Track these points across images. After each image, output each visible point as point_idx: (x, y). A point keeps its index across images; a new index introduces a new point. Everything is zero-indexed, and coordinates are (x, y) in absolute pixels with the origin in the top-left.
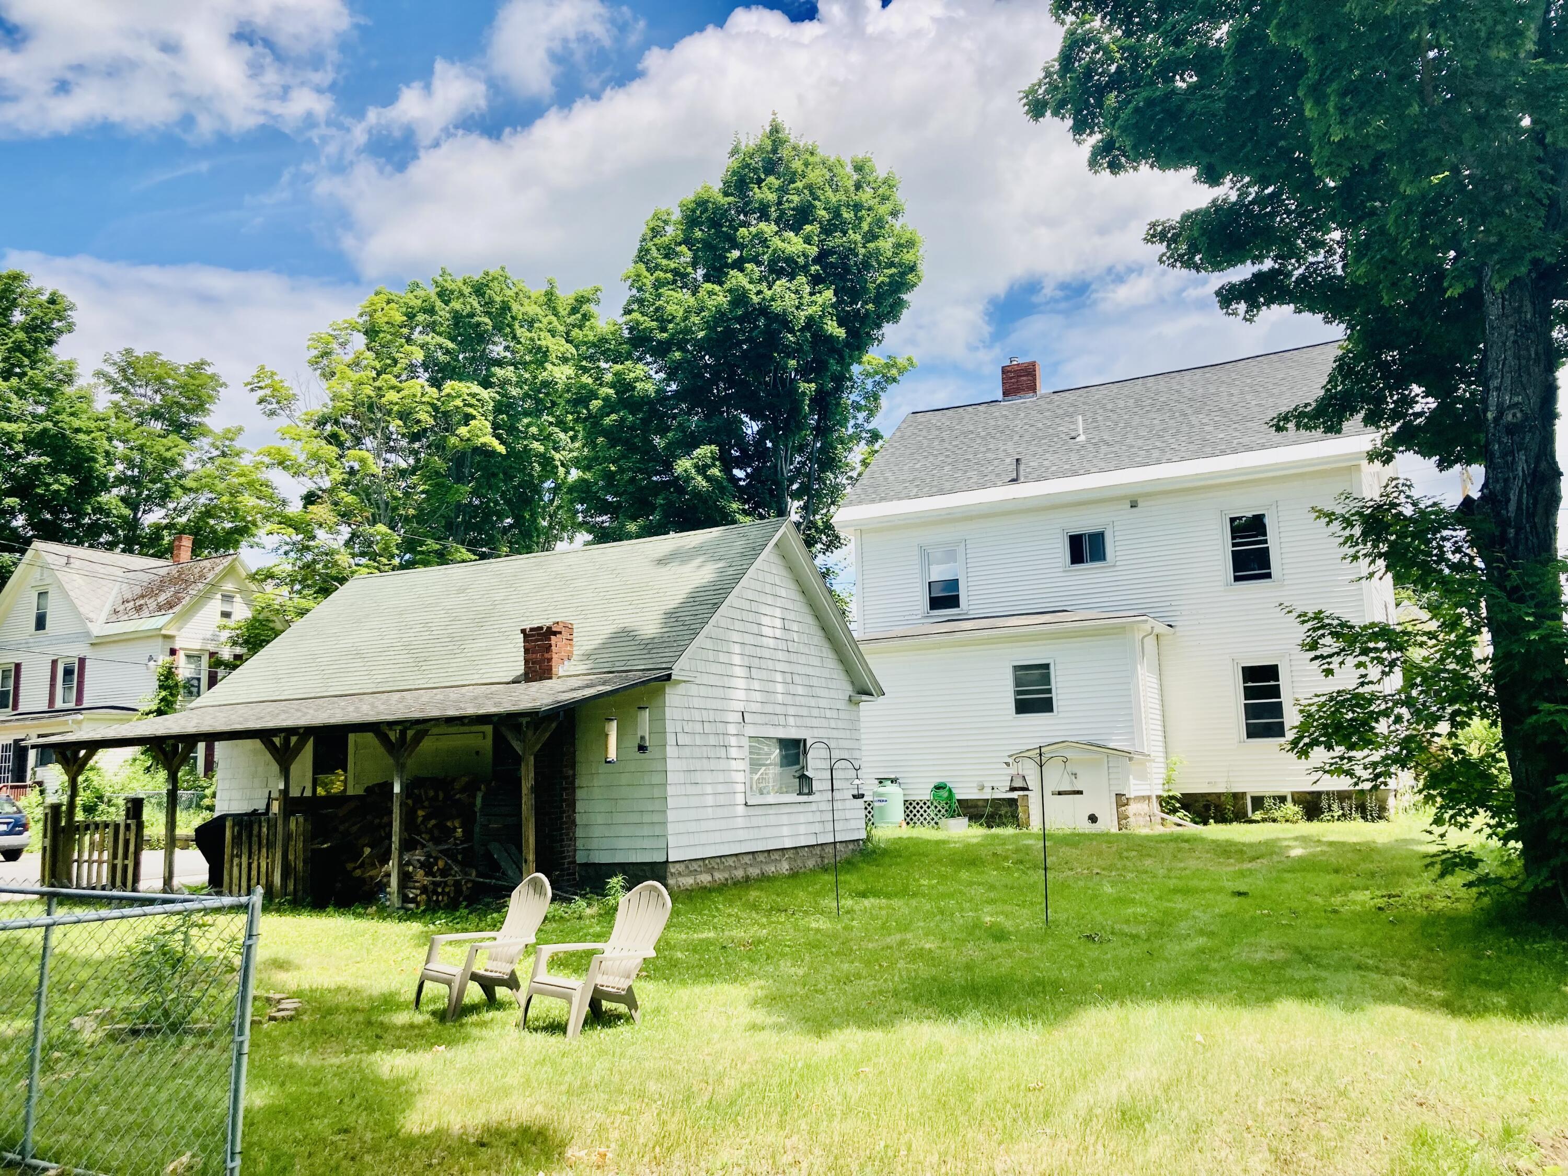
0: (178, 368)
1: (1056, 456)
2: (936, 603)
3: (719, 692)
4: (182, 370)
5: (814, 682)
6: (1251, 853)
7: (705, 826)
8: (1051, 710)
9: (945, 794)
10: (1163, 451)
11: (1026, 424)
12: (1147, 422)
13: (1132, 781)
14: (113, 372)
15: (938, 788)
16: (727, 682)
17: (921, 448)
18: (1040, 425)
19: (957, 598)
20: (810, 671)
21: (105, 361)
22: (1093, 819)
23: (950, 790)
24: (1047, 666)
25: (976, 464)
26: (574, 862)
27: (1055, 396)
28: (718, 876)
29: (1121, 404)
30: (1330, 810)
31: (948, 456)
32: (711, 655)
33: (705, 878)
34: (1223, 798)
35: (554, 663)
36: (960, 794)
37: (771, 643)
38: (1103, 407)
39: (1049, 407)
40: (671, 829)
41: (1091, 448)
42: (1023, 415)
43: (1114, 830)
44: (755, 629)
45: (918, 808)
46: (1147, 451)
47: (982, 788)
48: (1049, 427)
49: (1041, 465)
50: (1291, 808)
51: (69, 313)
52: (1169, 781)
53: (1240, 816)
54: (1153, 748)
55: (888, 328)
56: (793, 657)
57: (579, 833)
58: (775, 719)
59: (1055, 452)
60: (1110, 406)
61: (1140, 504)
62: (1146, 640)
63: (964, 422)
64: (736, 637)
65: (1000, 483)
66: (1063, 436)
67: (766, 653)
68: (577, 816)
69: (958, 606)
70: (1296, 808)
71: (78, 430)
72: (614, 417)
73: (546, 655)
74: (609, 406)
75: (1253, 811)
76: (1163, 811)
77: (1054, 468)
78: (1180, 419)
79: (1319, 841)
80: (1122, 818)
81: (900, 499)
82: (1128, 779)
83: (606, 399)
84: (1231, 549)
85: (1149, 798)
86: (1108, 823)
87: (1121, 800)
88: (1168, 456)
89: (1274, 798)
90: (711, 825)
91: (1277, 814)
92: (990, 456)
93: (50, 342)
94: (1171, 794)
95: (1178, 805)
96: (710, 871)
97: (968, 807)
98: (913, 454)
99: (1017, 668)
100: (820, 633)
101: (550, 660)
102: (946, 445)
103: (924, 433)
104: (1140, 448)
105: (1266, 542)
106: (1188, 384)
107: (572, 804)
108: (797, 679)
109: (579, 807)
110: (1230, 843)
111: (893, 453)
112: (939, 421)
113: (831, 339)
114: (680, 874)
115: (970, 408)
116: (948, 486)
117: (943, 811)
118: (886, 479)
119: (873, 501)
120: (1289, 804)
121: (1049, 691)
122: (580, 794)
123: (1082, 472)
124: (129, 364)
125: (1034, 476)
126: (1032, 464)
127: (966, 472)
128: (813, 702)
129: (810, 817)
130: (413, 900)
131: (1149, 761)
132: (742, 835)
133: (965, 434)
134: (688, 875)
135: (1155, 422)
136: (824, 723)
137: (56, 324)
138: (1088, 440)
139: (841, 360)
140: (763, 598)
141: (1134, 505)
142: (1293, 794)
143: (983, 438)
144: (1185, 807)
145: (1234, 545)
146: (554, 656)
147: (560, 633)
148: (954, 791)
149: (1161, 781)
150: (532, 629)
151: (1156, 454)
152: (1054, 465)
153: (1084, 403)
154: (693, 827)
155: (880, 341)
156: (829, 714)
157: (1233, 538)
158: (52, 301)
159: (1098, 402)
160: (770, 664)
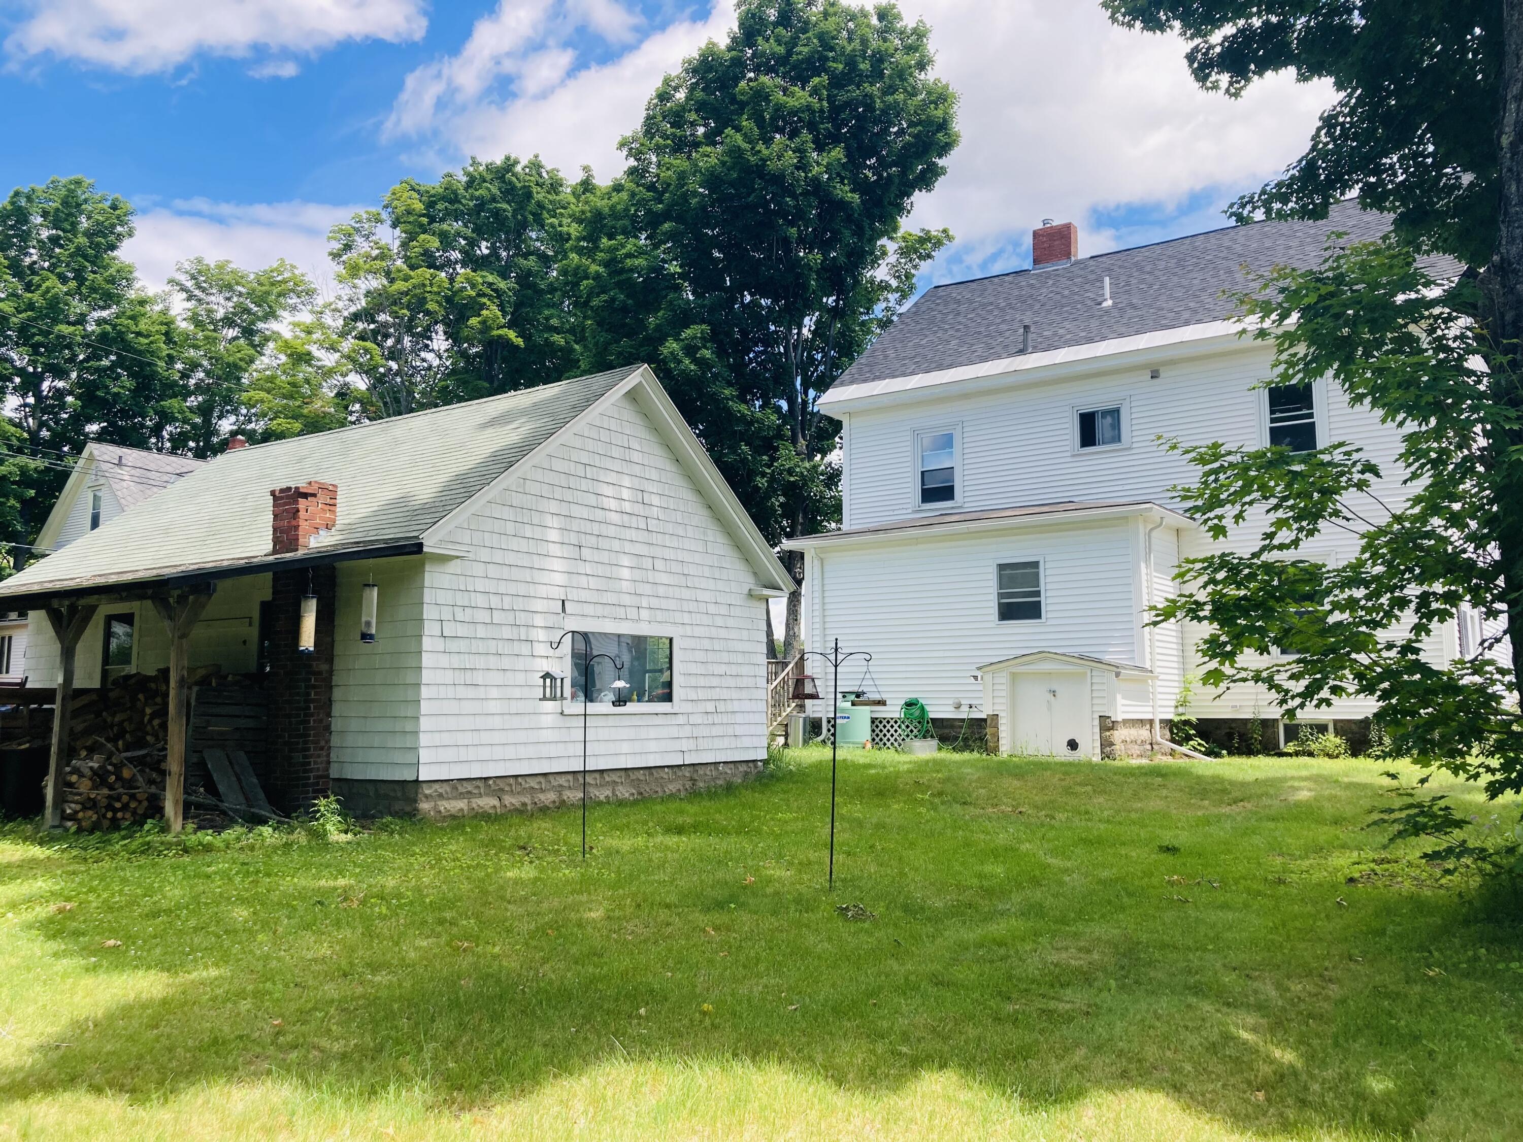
0: (248, 276)
1: (1075, 323)
2: (929, 495)
3: (527, 575)
4: (252, 276)
5: (692, 570)
6: (1236, 794)
7: (485, 738)
8: (1039, 616)
9: (916, 712)
10: (1195, 312)
11: (1052, 292)
12: (1185, 282)
13: (1120, 700)
14: (183, 278)
15: (909, 704)
16: (537, 562)
17: (933, 323)
18: (1066, 292)
19: (951, 488)
20: (687, 557)
21: (178, 269)
22: (1073, 745)
23: (922, 708)
24: (1036, 565)
25: (986, 336)
26: (327, 776)
27: (1092, 262)
28: (508, 800)
29: (1162, 265)
30: (1381, 744)
31: (958, 330)
32: (510, 528)
33: (488, 803)
34: (1249, 726)
35: (301, 532)
36: (935, 712)
37: (615, 517)
38: (1141, 270)
39: (1082, 273)
40: (424, 740)
41: (1115, 313)
42: (1051, 282)
43: (1096, 759)
44: (592, 500)
45: (888, 726)
46: (1177, 313)
47: (958, 707)
48: (1076, 293)
49: (1055, 334)
50: (1332, 740)
51: (130, 217)
52: (1183, 703)
53: (1271, 749)
54: (1159, 664)
55: (919, 198)
56: (654, 538)
57: (335, 741)
58: (621, 612)
59: (1075, 320)
60: (1148, 269)
61: (1162, 375)
62: (1155, 534)
63: (986, 293)
64: (554, 507)
65: (1005, 355)
66: (1089, 303)
67: (611, 531)
68: (333, 721)
69: (953, 498)
70: (1338, 740)
71: (139, 334)
72: (604, 297)
73: (294, 523)
74: (601, 286)
75: (1287, 741)
76: (1173, 741)
77: (1069, 336)
78: (1223, 277)
79: (1336, 781)
80: (1106, 744)
81: (894, 377)
82: (1115, 699)
83: (597, 277)
84: (1269, 425)
85: (1151, 722)
86: (1090, 751)
87: (1107, 725)
88: (1198, 317)
89: (1311, 727)
90: (497, 737)
91: (1313, 746)
92: (1004, 327)
93: (113, 247)
94: (1183, 718)
95: (1192, 732)
96: (498, 794)
97: (944, 727)
98: (922, 329)
99: (1002, 567)
100: (705, 512)
101: (297, 527)
102: (960, 319)
103: (940, 308)
104: (1171, 310)
105: (1311, 416)
106: (1242, 240)
107: (327, 706)
108: (659, 565)
109: (336, 709)
110: (1217, 780)
111: (902, 330)
112: (959, 294)
113: (843, 205)
114: (441, 796)
115: (996, 280)
116: (948, 360)
117: (915, 731)
118: (886, 357)
119: (865, 381)
120: (1331, 736)
121: (1038, 593)
122: (337, 694)
123: (1098, 338)
124: (200, 272)
125: (1044, 345)
126: (1045, 333)
127: (972, 345)
128: (686, 594)
129: (674, 732)
130: (72, 818)
131: (1152, 678)
132: (553, 751)
133: (984, 306)
134: (455, 798)
135: (1195, 282)
136: (706, 620)
137: (119, 229)
138: (1115, 305)
139: (859, 232)
140: (608, 463)
141: (1155, 376)
142: (1336, 722)
143: (1002, 310)
144: (1202, 734)
145: (1273, 421)
146: (302, 523)
147: (314, 495)
148: (927, 708)
149: (1173, 703)
150: (282, 491)
151: (1186, 315)
152: (1069, 332)
153: (1120, 267)
154: (468, 738)
155: (909, 212)
156: (712, 609)
157: (1272, 412)
158: (114, 207)
159: (1136, 264)
160: (616, 545)
